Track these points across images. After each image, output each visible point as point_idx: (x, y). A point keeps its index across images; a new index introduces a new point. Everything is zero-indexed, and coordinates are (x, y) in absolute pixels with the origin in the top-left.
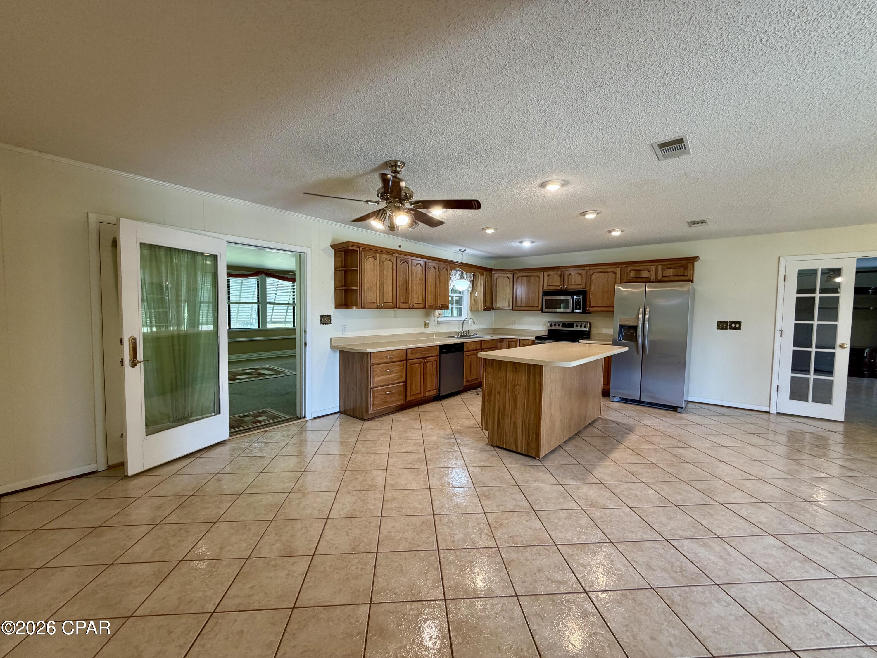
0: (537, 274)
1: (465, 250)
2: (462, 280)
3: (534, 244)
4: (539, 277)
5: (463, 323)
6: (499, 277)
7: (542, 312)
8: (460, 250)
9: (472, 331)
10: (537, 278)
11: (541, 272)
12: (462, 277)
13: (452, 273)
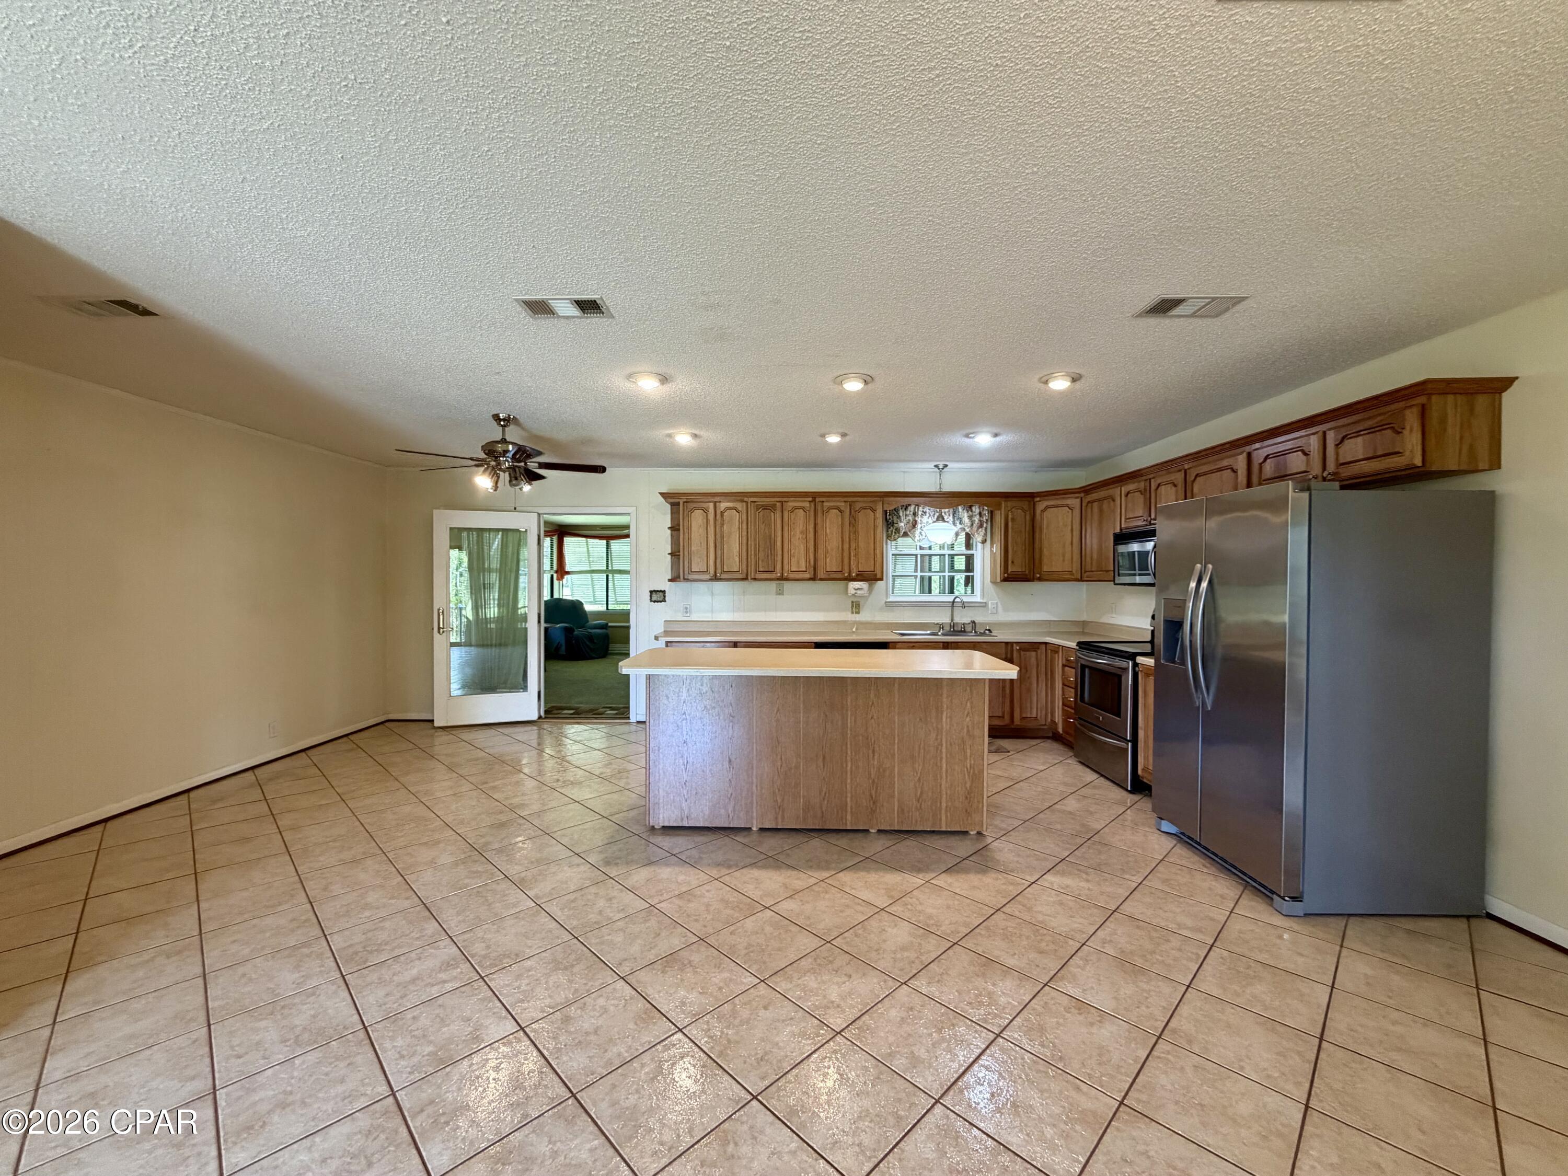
0: (1110, 492)
1: (946, 466)
2: (940, 524)
3: (998, 439)
4: (1114, 500)
5: (953, 606)
6: (1047, 507)
7: (1115, 584)
8: (936, 466)
9: (981, 624)
10: (1112, 503)
11: (1117, 487)
12: (941, 518)
13: (920, 513)
